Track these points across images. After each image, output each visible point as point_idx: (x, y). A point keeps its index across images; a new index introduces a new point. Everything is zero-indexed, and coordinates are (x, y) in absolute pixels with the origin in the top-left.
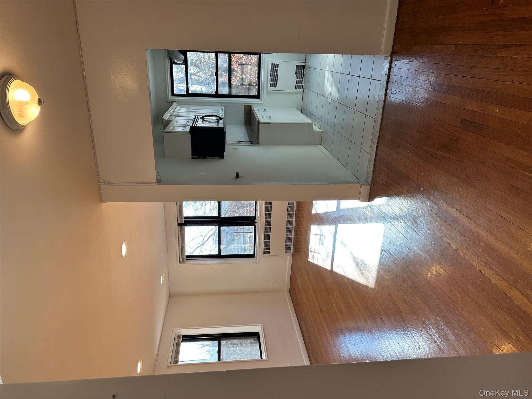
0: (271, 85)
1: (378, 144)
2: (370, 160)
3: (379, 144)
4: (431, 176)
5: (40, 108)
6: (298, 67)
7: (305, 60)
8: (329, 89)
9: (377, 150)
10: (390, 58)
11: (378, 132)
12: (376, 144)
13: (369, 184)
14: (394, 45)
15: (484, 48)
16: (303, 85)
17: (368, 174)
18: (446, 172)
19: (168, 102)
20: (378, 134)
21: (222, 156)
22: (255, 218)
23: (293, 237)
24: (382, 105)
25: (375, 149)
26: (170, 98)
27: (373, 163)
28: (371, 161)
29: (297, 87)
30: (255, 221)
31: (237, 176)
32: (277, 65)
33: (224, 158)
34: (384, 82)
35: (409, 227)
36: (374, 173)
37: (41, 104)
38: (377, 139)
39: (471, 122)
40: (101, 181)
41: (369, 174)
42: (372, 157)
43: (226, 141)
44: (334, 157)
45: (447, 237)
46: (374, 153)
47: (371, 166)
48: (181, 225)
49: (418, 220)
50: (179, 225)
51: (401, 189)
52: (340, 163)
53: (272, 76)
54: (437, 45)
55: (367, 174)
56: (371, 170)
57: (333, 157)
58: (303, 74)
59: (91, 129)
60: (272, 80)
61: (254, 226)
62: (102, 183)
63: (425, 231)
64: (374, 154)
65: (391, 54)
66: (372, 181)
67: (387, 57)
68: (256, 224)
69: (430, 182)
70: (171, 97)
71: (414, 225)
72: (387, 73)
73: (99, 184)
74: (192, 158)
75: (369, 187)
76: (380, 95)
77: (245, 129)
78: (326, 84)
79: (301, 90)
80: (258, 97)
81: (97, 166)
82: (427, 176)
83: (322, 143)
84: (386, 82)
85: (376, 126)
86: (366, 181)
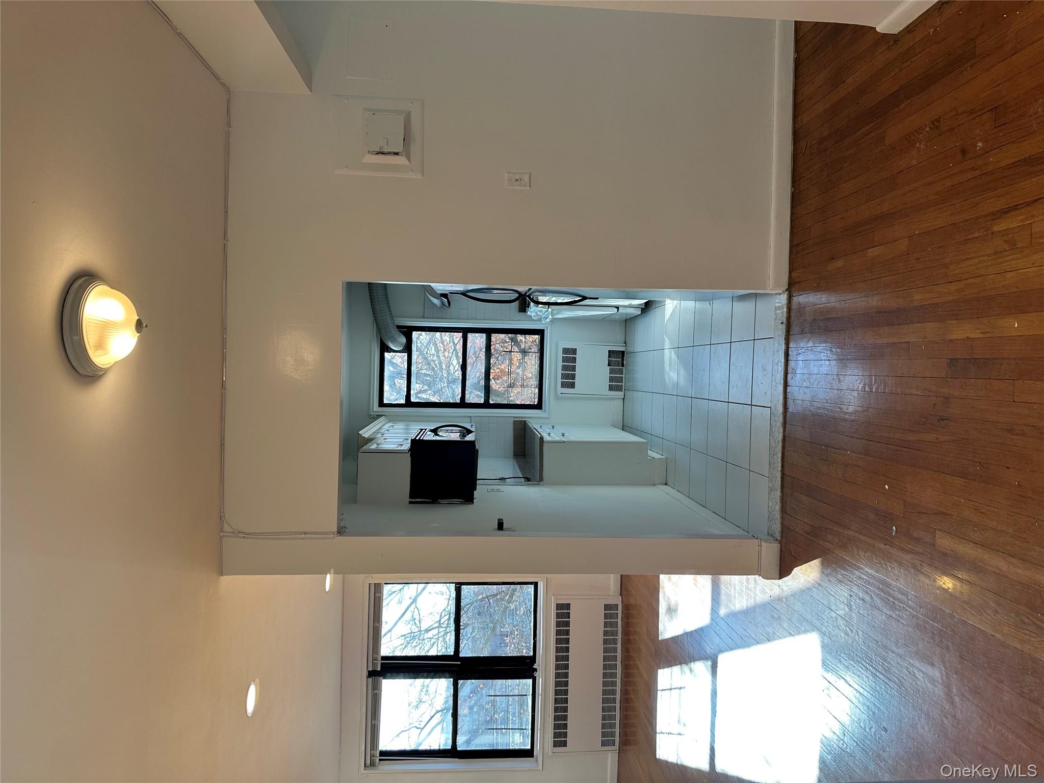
0: (564, 385)
1: (783, 454)
2: (771, 490)
3: (786, 454)
4: (905, 488)
5: (138, 336)
6: (611, 353)
7: (625, 343)
8: (674, 376)
9: (783, 467)
10: (786, 294)
11: (781, 430)
12: (780, 455)
13: (777, 540)
14: (791, 272)
15: (965, 226)
16: (623, 384)
17: (772, 520)
18: (935, 471)
19: (371, 417)
20: (781, 435)
21: (469, 499)
22: (533, 659)
23: (618, 705)
24: (781, 379)
25: (780, 465)
26: (374, 410)
27: (778, 493)
28: (774, 491)
29: (611, 388)
30: (534, 667)
31: (500, 526)
32: (574, 351)
33: (473, 502)
34: (781, 338)
35: (876, 612)
36: (784, 514)
37: (140, 329)
38: (780, 444)
39: (968, 360)
40: (227, 528)
41: (773, 518)
42: (775, 481)
43: (478, 478)
44: (696, 503)
45: (966, 609)
46: (777, 474)
47: (774, 500)
48: (375, 676)
49: (894, 590)
50: (372, 674)
51: (845, 532)
52: (709, 511)
53: (564, 368)
54: (872, 249)
55: (770, 520)
56: (776, 510)
57: (694, 502)
58: (623, 366)
59: (222, 422)
60: (564, 376)
61: (531, 680)
62: (228, 532)
63: (913, 610)
64: (779, 475)
65: (788, 286)
66: (782, 532)
67: (780, 294)
68: (536, 674)
69: (904, 501)
70: (376, 408)
71: (887, 602)
72: (785, 320)
73: (222, 534)
74: (410, 502)
75: (776, 544)
76: (776, 362)
77: (516, 464)
78: (668, 370)
79: (620, 394)
80: (539, 406)
81: (223, 496)
82: (896, 490)
83: (669, 482)
84: (784, 336)
85: (775, 420)
86: (768, 534)
